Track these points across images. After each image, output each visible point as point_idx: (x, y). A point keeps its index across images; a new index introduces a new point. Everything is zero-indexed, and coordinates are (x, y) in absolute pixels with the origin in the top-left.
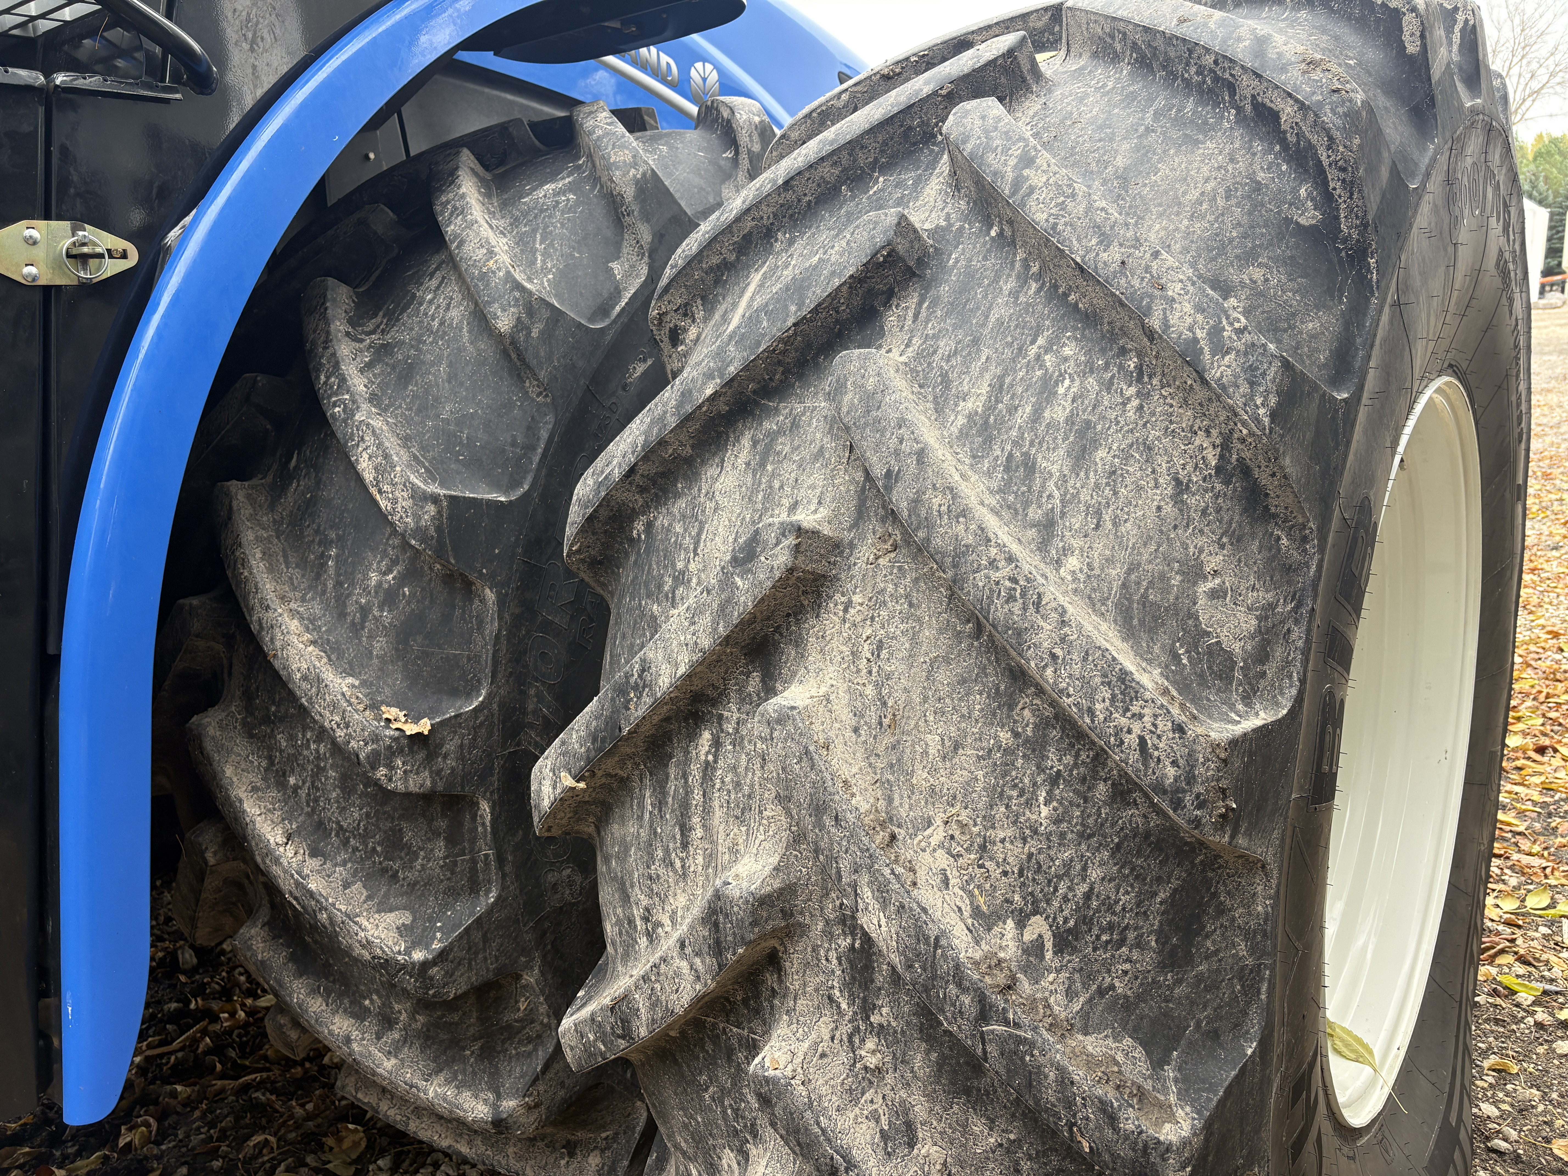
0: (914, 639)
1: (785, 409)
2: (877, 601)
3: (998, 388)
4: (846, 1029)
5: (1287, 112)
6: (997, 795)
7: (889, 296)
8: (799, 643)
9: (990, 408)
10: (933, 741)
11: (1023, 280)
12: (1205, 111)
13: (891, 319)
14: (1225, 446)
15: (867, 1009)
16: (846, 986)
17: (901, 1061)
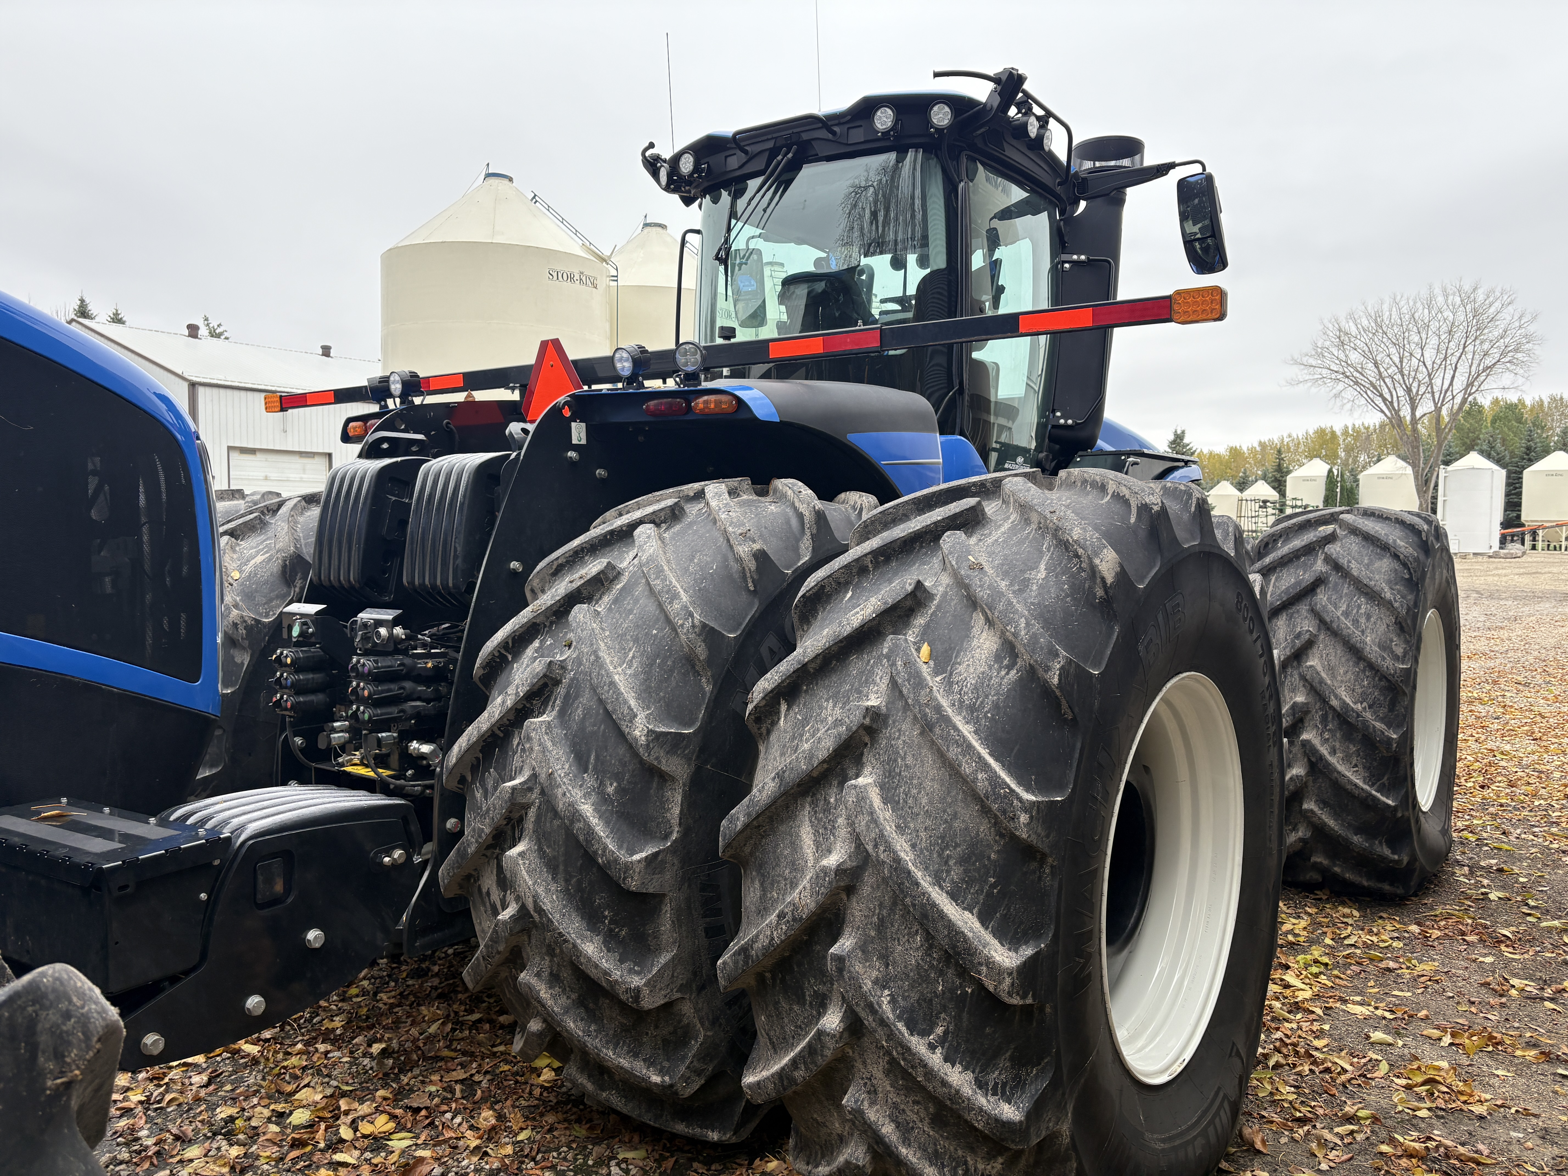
0: (1336, 653)
1: (1294, 608)
2: (1326, 646)
3: (1348, 606)
4: (1320, 731)
5: (1402, 556)
6: (1356, 680)
7: (1318, 586)
8: (1307, 655)
9: (1347, 610)
10: (1342, 671)
11: (1349, 585)
12: (1382, 552)
13: (1318, 591)
14: (1396, 618)
15: (1326, 726)
16: (1321, 722)
17: (1334, 736)
